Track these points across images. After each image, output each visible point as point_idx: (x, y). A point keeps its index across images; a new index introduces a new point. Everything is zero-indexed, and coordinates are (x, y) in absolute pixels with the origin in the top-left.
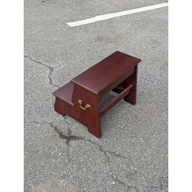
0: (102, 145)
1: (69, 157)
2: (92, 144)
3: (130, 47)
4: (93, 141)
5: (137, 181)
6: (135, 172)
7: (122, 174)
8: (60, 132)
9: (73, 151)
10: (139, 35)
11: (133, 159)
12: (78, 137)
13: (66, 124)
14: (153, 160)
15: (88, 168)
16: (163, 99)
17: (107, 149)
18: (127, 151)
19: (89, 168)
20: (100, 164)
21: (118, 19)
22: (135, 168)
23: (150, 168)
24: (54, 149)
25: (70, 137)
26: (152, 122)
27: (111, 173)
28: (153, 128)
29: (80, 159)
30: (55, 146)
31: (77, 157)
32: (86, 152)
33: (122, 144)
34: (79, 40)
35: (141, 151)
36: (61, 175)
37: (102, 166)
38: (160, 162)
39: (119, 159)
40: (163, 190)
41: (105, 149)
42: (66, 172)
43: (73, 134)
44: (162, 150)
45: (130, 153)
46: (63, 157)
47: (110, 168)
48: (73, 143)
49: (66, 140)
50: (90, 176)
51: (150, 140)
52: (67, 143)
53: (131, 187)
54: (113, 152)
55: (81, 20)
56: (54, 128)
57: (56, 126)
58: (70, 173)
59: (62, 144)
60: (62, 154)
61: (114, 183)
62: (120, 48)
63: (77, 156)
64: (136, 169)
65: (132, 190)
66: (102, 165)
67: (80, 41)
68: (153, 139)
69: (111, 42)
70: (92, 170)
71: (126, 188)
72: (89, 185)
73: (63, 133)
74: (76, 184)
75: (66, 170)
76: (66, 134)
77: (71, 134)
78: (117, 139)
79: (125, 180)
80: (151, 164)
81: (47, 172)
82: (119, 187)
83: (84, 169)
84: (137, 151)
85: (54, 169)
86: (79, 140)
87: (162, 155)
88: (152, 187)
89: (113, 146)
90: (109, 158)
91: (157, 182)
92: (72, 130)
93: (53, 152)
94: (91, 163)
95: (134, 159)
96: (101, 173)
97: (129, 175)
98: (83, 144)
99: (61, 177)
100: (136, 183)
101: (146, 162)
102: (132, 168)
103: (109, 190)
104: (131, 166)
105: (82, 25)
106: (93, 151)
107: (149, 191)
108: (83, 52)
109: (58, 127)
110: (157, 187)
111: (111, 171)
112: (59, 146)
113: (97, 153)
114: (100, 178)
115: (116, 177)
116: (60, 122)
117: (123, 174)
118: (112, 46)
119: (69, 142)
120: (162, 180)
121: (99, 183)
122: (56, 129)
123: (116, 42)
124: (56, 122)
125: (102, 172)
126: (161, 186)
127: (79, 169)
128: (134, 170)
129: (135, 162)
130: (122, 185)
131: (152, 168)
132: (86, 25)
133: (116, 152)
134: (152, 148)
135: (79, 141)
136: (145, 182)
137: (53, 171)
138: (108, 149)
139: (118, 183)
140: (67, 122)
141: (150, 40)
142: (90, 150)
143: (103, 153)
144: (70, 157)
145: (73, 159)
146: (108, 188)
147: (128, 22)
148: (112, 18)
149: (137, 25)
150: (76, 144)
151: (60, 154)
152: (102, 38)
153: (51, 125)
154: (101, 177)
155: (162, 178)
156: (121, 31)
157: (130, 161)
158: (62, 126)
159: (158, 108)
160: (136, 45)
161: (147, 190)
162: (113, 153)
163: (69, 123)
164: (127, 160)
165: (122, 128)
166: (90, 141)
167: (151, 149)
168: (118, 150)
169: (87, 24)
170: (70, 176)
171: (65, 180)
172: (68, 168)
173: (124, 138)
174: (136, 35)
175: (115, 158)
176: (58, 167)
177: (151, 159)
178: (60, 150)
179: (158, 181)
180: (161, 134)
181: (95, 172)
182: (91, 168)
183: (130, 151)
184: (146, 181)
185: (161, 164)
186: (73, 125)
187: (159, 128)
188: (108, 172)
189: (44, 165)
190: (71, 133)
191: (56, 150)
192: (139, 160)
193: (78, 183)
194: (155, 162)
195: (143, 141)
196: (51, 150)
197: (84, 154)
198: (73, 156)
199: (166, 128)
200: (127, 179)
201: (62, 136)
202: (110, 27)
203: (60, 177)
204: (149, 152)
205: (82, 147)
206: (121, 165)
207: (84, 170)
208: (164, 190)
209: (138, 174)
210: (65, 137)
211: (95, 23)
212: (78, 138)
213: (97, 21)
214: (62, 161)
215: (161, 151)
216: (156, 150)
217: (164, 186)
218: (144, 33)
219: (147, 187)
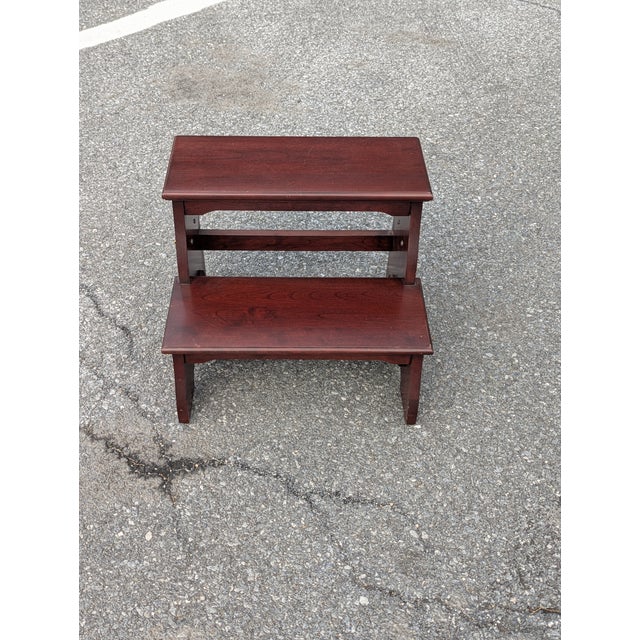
0: (293, 474)
1: (186, 540)
2: (257, 477)
3: (299, 106)
4: (255, 465)
5: (438, 576)
6: (426, 547)
7: (384, 561)
8: (130, 456)
9: (193, 516)
10: (321, 59)
11: (406, 503)
12: (200, 461)
13: (143, 422)
14: (472, 491)
15: (263, 568)
16: (452, 276)
17: (312, 483)
18: (382, 478)
19: (267, 563)
20: (300, 543)
21: (233, 9)
22: (423, 533)
23: (471, 523)
24: (123, 523)
25: (171, 464)
26: (439, 360)
27: (348, 567)
28: (447, 383)
29: (226, 539)
30: (124, 508)
31: (215, 534)
32: (242, 508)
33: (360, 456)
34: (110, 98)
35: (427, 468)
36: (173, 611)
37: (309, 550)
38: (497, 496)
39: (360, 513)
40: (529, 589)
41: (306, 485)
42: (190, 598)
43: (178, 452)
44: (492, 453)
45: (391, 483)
46: (162, 544)
47: (338, 550)
48: (184, 484)
49: (157, 481)
50: (278, 595)
51: (448, 427)
52: (166, 489)
53: (426, 601)
54: (333, 490)
55: (98, 23)
56: (101, 444)
57: (106, 435)
58: (203, 598)
59: (146, 499)
60: (156, 536)
61: (364, 600)
62: (268, 112)
63: (213, 530)
64: (425, 536)
65: (431, 609)
66: (310, 546)
67: (117, 102)
68: (457, 419)
69: (231, 95)
70: (277, 572)
71: (409, 608)
72: (280, 629)
73: (141, 457)
74: (233, 633)
75: (185, 591)
76: (151, 456)
77: (171, 455)
78: (338, 442)
79: (399, 583)
80: (470, 508)
81: (117, 612)
82: (385, 612)
83: (249, 571)
84: (414, 471)
85: (143, 595)
86: (204, 470)
87: (498, 470)
88: (493, 586)
89: (331, 469)
90: (326, 514)
91: (503, 564)
92: (169, 437)
93: (121, 534)
94: (270, 547)
95: (411, 503)
96: (314, 574)
97: (409, 562)
98: (224, 484)
99: (175, 620)
100: (438, 586)
101: (451, 503)
102: (413, 534)
103: (353, 631)
104: (407, 528)
105: (108, 43)
106: (264, 502)
107: (486, 601)
108: (136, 142)
109: (118, 437)
110: (508, 584)
111: (345, 561)
112: (138, 507)
113: (281, 505)
114: (314, 594)
115: (365, 579)
116: (119, 415)
117: (387, 561)
118: (238, 108)
119: (173, 486)
120: (519, 556)
121: (315, 610)
122: (109, 444)
123: (246, 94)
124: (103, 418)
125: (316, 571)
126: (520, 575)
127: (231, 577)
128: (421, 539)
129: (416, 510)
130: (395, 601)
131: (477, 520)
132: (122, 42)
133: (346, 488)
134: (459, 451)
135: (207, 475)
136: (466, 574)
137: (139, 606)
138: (316, 483)
139: (377, 597)
140: (144, 414)
141: (362, 75)
142: (254, 500)
143: (301, 502)
144: (190, 540)
145: (202, 545)
146: (348, 624)
147: (271, 17)
148: (211, 8)
149: (305, 25)
150: (197, 486)
151: (149, 536)
152: (194, 83)
153: (88, 433)
154: (315, 590)
155: (517, 547)
156: (256, 51)
157: (399, 510)
158: (131, 430)
159: (445, 310)
160: (320, 96)
161: (478, 602)
162: (337, 494)
163: (153, 414)
164: (387, 508)
165: (343, 399)
166: (244, 466)
167: (459, 457)
168: (350, 480)
169: (127, 37)
170: (207, 608)
171: (192, 626)
172: (191, 582)
173: (360, 434)
174: (310, 61)
175: (347, 509)
176: (152, 587)
177: (466, 490)
178: (143, 521)
179: (506, 563)
180: (476, 400)
181: (290, 577)
182: (272, 563)
183: (389, 476)
184: (469, 569)
185: (502, 502)
186: (169, 421)
187: (465, 381)
188: (336, 567)
189: (99, 588)
190: (170, 451)
191: (131, 523)
192: (427, 503)
193: (242, 628)
194: (482, 497)
195: (425, 434)
196: (112, 529)
197: (237, 517)
198: (197, 534)
199: (486, 373)
200: (404, 576)
201: (139, 468)
202: (213, 39)
203: (171, 623)
204: (453, 467)
205: (223, 495)
206: (374, 533)
207: (252, 575)
208: (533, 590)
209: (437, 551)
210: (154, 471)
211: (156, 30)
212: (201, 466)
213: (161, 24)
214: (163, 561)
215: (489, 456)
216: (474, 458)
217: (529, 575)
218: (335, 53)
219: (478, 590)
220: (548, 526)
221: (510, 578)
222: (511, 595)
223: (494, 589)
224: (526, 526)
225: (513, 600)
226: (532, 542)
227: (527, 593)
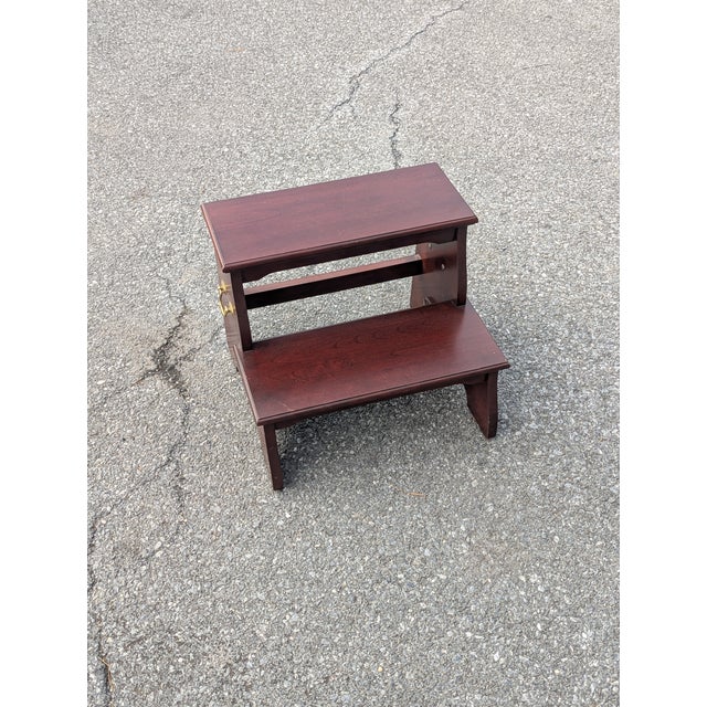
6: (147, 558)
8: (171, 343)
9: (127, 399)
11: (190, 531)
13: (207, 337)
24: (108, 365)
25: (172, 368)
30: (121, 360)
38: (226, 602)
39: (171, 500)
40: (126, 651)
43: (185, 370)
44: (280, 585)
47: (125, 498)
48: (158, 384)
49: (153, 366)
51: (299, 539)
52: (147, 374)
56: (175, 324)
57: (185, 323)
59: (133, 368)
60: (102, 387)
64: (158, 555)
68: (313, 544)
73: (173, 349)
76: (175, 354)
77: (181, 365)
91: (146, 623)
92: (198, 357)
93: (98, 367)
98: (164, 404)
102: (159, 545)
104: (162, 539)
109: (186, 329)
111: (116, 506)
112: (125, 366)
115: (101, 524)
116: (208, 322)
119: (151, 377)
122: (177, 328)
124: (202, 315)
126: (138, 640)
131: (192, 591)
140: (215, 334)
153: (183, 314)
157: (182, 528)
158: (197, 333)
161: (101, 612)
164: (180, 519)
166: (187, 410)
167: (262, 558)
178: (113, 375)
183: (218, 510)
186: (214, 350)
190: (185, 363)
191: (110, 369)
195: (282, 523)
198: (112, 407)
201: (162, 352)
204: (248, 556)
208: (125, 654)
209: (145, 567)
210: (162, 361)
212: (178, 385)
219: (113, 609)
220: (205, 654)
221: (133, 632)
222: (114, 636)
223: (117, 622)
224: (199, 634)
225: (110, 640)
226: (180, 644)
227: (121, 649)
